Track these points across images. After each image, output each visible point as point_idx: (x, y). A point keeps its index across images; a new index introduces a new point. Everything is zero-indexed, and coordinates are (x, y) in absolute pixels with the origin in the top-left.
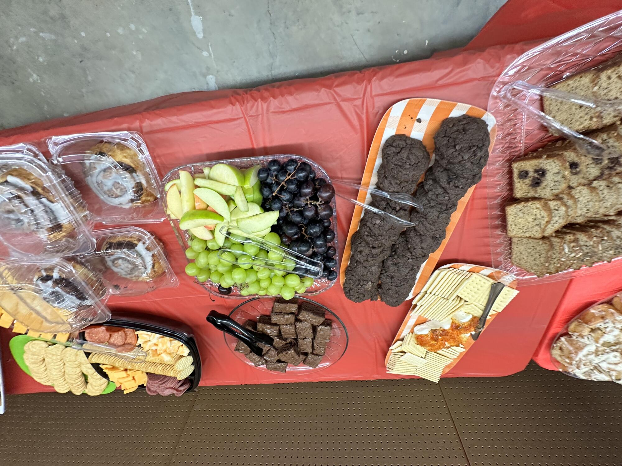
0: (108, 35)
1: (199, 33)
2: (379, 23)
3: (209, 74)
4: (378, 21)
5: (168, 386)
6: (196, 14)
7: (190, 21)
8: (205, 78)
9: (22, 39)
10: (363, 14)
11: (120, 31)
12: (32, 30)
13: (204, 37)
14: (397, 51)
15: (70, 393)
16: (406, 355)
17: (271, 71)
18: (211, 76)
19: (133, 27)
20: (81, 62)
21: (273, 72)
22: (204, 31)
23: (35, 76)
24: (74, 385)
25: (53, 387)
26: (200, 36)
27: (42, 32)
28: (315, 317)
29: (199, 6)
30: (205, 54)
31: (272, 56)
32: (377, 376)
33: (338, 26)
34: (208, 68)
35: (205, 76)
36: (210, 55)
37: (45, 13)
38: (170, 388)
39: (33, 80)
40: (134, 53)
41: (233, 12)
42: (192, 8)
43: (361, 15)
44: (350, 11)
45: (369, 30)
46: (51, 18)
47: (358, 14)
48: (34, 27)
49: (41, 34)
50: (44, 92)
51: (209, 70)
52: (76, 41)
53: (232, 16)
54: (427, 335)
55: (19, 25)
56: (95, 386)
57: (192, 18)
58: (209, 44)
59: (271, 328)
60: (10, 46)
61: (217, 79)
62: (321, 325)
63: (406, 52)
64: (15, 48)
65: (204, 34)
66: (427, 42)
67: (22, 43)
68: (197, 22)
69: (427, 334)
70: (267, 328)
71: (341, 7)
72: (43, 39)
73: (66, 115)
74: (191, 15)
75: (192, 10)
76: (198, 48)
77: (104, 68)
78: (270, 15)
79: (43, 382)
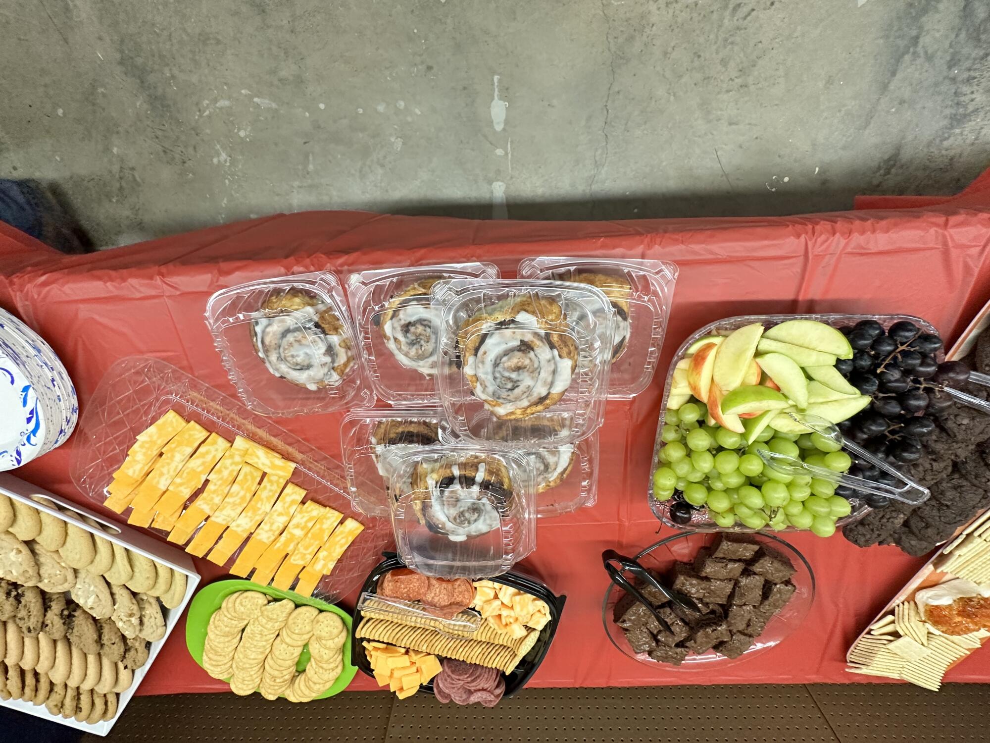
0: (361, 111)
1: (498, 123)
2: (757, 138)
3: (498, 180)
4: (755, 137)
5: (480, 687)
6: (500, 99)
7: (489, 107)
8: (491, 184)
9: (223, 103)
10: (737, 124)
11: (381, 108)
12: (243, 91)
13: (504, 129)
14: (774, 177)
15: (256, 695)
16: (901, 640)
17: (591, 185)
18: (500, 183)
19: (401, 104)
20: (305, 143)
21: (593, 187)
22: (506, 122)
23: (224, 156)
24: (278, 680)
25: (228, 684)
26: (499, 127)
27: (258, 97)
28: (782, 568)
29: (507, 89)
30: (499, 152)
31: (597, 165)
32: (814, 676)
33: (699, 136)
34: (498, 172)
35: (490, 183)
36: (507, 154)
37: (273, 72)
38: (483, 690)
39: (219, 161)
40: (393, 140)
41: (555, 102)
42: (496, 90)
43: (734, 127)
44: (720, 119)
45: (741, 147)
46: (280, 80)
47: (730, 124)
48: (249, 88)
49: (256, 100)
50: (229, 180)
51: (498, 175)
52: (307, 114)
53: (553, 107)
54: (950, 607)
55: (226, 84)
56: (315, 683)
57: (494, 103)
58: (510, 140)
59: (699, 584)
60: (200, 111)
61: (507, 187)
62: (782, 583)
63: (786, 179)
64: (207, 113)
65: (505, 125)
66: (817, 169)
67: (221, 109)
68: (498, 110)
69: (950, 605)
70: (691, 584)
71: (709, 112)
72: (258, 106)
73: (253, 216)
74: (493, 99)
75: (496, 93)
76: (491, 144)
77: (339, 156)
78: (608, 112)
79: (215, 672)
